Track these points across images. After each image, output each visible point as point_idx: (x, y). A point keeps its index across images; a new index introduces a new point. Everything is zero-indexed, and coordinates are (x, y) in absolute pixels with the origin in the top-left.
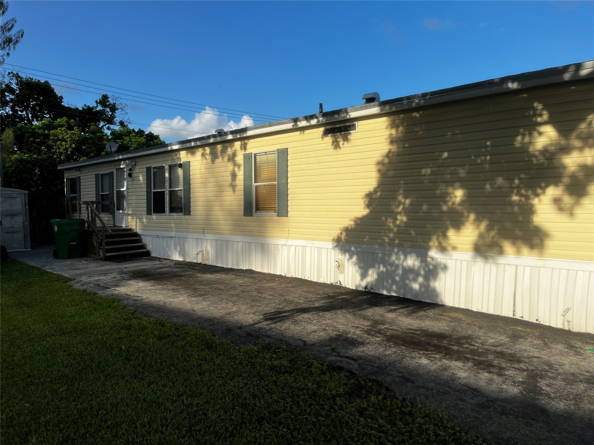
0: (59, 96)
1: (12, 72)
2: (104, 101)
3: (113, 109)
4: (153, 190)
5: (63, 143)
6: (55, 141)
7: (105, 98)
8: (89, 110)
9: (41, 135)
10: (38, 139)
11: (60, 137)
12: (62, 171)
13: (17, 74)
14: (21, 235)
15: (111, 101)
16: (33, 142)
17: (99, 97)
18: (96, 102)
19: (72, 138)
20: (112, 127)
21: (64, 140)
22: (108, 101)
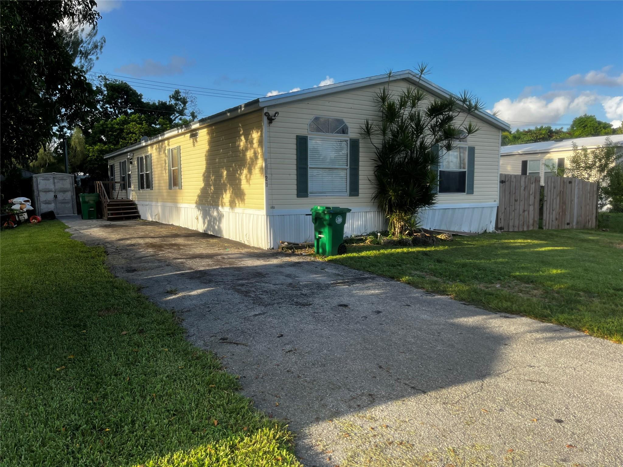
0: (139, 94)
1: (101, 76)
2: (176, 96)
3: (184, 102)
4: (140, 173)
5: (134, 135)
6: (128, 134)
7: (177, 92)
8: (163, 105)
9: (118, 129)
10: (116, 132)
11: (132, 130)
12: (107, 160)
13: (105, 76)
14: (70, 205)
15: (182, 95)
16: (112, 135)
17: (172, 93)
18: (170, 97)
19: (140, 131)
20: (183, 117)
21: (133, 133)
22: (180, 96)
